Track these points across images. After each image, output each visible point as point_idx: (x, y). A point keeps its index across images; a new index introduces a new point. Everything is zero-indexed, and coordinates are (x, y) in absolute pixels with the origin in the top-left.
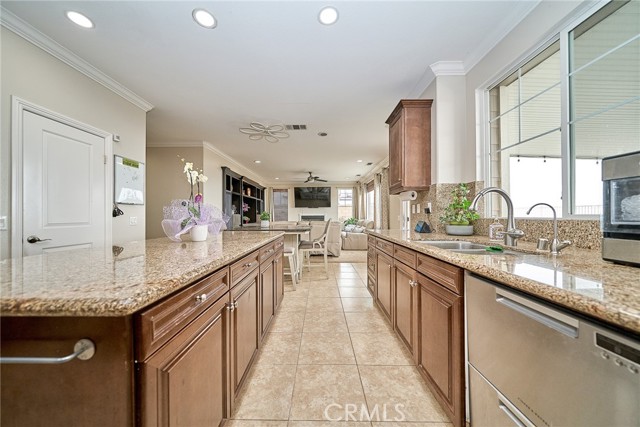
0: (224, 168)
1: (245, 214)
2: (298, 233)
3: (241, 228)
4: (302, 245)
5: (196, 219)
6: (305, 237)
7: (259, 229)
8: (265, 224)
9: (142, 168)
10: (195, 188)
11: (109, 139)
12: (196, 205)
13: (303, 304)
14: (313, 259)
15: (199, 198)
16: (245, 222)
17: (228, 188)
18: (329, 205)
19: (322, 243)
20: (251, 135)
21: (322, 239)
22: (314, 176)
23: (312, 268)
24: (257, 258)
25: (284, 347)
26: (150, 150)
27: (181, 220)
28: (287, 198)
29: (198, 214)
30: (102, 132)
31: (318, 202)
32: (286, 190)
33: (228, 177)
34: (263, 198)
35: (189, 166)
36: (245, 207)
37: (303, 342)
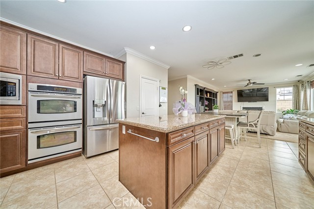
0: (196, 85)
1: (206, 106)
2: (236, 117)
3: (204, 113)
4: (239, 124)
5: (184, 108)
6: (243, 119)
7: (212, 114)
8: (216, 111)
9: (167, 89)
10: (183, 96)
11: (158, 81)
12: (184, 103)
13: (238, 157)
14: (249, 134)
15: (184, 100)
16: (206, 110)
17: (198, 94)
18: (267, 100)
19: (255, 124)
20: (209, 67)
21: (256, 122)
22: (252, 81)
23: (248, 139)
24: (208, 126)
25: (223, 172)
26: (169, 82)
27: (178, 109)
28: (232, 96)
29: (184, 106)
30: (156, 79)
31: (258, 98)
32: (232, 92)
33: (198, 89)
34: (216, 98)
35: (181, 88)
36: (206, 103)
37: (235, 175)
